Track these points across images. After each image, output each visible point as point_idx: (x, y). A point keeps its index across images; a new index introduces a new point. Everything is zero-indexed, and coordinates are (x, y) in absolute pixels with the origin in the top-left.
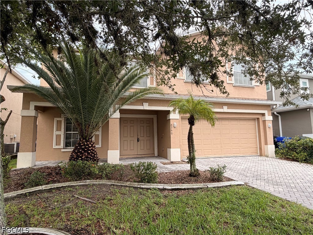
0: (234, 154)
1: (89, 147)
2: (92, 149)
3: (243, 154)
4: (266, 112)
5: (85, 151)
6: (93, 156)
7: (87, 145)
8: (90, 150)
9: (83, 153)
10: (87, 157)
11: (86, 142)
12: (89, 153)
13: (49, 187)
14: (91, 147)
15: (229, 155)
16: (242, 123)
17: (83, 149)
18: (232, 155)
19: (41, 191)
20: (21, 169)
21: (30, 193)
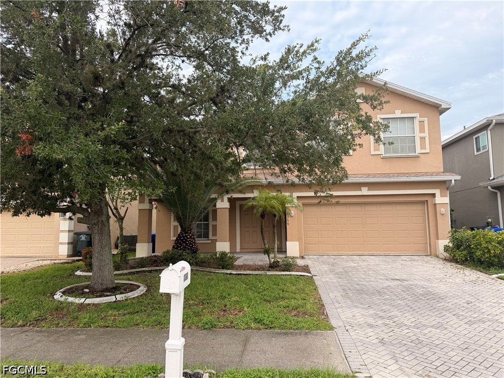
0: (384, 251)
1: (188, 238)
2: (190, 240)
3: (401, 252)
4: (437, 192)
5: (184, 242)
6: (190, 247)
7: (186, 236)
8: (188, 241)
9: (182, 244)
10: (185, 248)
11: (185, 234)
12: (187, 244)
13: (150, 269)
14: (190, 238)
15: (376, 253)
16: (399, 207)
17: (182, 240)
18: (382, 253)
19: (144, 271)
20: (138, 258)
21: (137, 272)
